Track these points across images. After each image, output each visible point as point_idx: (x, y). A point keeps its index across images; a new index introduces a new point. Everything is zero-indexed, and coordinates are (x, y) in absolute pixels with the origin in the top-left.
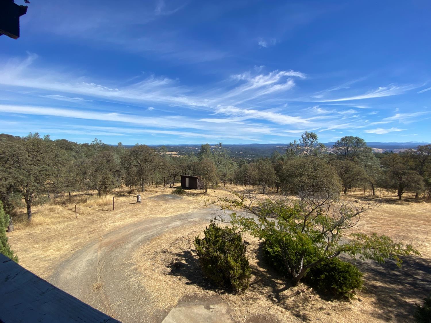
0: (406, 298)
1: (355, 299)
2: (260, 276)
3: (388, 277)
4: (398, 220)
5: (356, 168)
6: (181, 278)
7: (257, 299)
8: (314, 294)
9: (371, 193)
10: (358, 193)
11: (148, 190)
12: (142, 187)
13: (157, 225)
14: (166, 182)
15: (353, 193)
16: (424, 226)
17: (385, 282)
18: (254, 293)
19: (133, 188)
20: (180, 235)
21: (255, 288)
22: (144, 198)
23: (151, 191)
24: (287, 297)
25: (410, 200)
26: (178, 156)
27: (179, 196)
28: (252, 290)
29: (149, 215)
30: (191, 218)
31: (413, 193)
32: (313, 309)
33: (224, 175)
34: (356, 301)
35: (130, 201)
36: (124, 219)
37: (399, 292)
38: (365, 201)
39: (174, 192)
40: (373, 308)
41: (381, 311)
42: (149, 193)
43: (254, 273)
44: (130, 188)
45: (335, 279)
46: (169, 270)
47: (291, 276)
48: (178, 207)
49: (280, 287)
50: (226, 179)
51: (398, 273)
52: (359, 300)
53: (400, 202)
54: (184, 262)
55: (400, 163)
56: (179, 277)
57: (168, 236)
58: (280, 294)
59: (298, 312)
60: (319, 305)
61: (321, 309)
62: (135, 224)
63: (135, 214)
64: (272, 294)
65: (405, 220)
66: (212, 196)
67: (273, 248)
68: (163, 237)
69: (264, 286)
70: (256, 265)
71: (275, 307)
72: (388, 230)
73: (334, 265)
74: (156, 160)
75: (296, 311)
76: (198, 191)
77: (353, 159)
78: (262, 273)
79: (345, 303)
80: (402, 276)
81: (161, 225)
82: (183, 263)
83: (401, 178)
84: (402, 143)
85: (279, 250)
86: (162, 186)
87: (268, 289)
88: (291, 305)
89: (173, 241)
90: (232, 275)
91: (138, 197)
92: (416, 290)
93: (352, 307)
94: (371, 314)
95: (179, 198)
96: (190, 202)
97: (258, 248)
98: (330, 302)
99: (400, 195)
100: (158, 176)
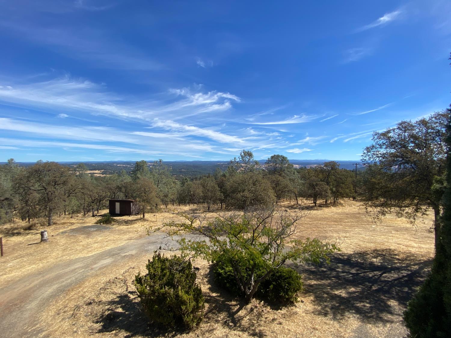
0: (335, 290)
1: (299, 302)
2: (213, 303)
3: (319, 274)
4: (317, 223)
5: (285, 181)
6: (117, 333)
7: (213, 330)
8: (266, 307)
9: (295, 202)
10: (286, 203)
11: (58, 222)
12: (49, 220)
13: (75, 269)
14: (87, 210)
15: (282, 203)
16: (335, 226)
17: (317, 279)
18: (209, 324)
19: (34, 222)
20: (112, 277)
21: (209, 318)
22: (52, 234)
23: (64, 223)
24: (242, 318)
25: (322, 205)
26: (102, 176)
27: (107, 226)
28: (206, 321)
29: (62, 256)
30: (125, 251)
31: (323, 200)
32: (267, 323)
33: (166, 196)
34: (299, 303)
35: (29, 241)
36: (21, 268)
37: (329, 287)
38: (292, 209)
39: (99, 222)
40: (313, 307)
41: (319, 308)
42: (61, 226)
43: (207, 301)
44: (29, 223)
45: (281, 287)
46: (98, 326)
47: (244, 293)
48: (106, 240)
49: (234, 309)
50: (168, 199)
51: (325, 270)
52: (302, 302)
53: (316, 208)
54: (120, 310)
55: (313, 176)
56: (114, 332)
57: (93, 281)
58: (235, 317)
59: (254, 330)
60: (271, 317)
61: (274, 320)
62: (40, 273)
63: (39, 258)
64: (228, 319)
65: (322, 222)
66: (151, 221)
67: (224, 269)
68: (87, 284)
69: (219, 313)
70: (208, 291)
71: (233, 332)
72: (312, 233)
73: (280, 274)
74: (72, 182)
75: (253, 330)
76: (132, 216)
77: (281, 174)
78: (215, 299)
79: (292, 307)
80: (328, 271)
81: (82, 268)
82: (118, 312)
83: (315, 188)
84: (312, 161)
85: (230, 270)
86: (80, 215)
87: (223, 315)
88: (247, 325)
89: (103, 285)
90: (184, 311)
91: (42, 234)
92: (339, 281)
93: (298, 310)
94: (312, 312)
95: (107, 228)
96: (122, 232)
97: (208, 272)
98: (279, 311)
99: (315, 203)
100: (74, 202)
